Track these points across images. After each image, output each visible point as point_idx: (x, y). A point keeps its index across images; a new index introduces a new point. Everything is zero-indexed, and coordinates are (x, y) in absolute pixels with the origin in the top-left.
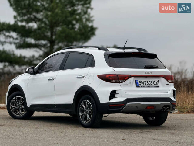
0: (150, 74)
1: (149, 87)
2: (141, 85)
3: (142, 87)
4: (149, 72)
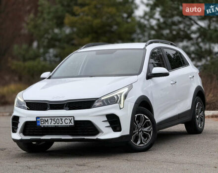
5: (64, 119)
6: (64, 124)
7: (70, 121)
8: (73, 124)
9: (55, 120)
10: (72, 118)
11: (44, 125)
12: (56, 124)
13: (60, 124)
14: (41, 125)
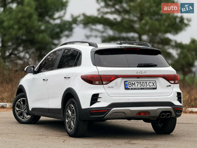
0: (144, 74)
1: (142, 89)
2: (132, 87)
3: (132, 89)
4: (142, 72)
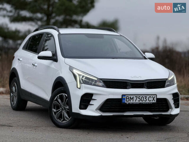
5: (148, 96)
6: (148, 101)
7: (154, 98)
8: (155, 102)
9: (140, 98)
10: (156, 96)
11: (129, 102)
12: (141, 102)
13: (144, 102)
14: (126, 102)
